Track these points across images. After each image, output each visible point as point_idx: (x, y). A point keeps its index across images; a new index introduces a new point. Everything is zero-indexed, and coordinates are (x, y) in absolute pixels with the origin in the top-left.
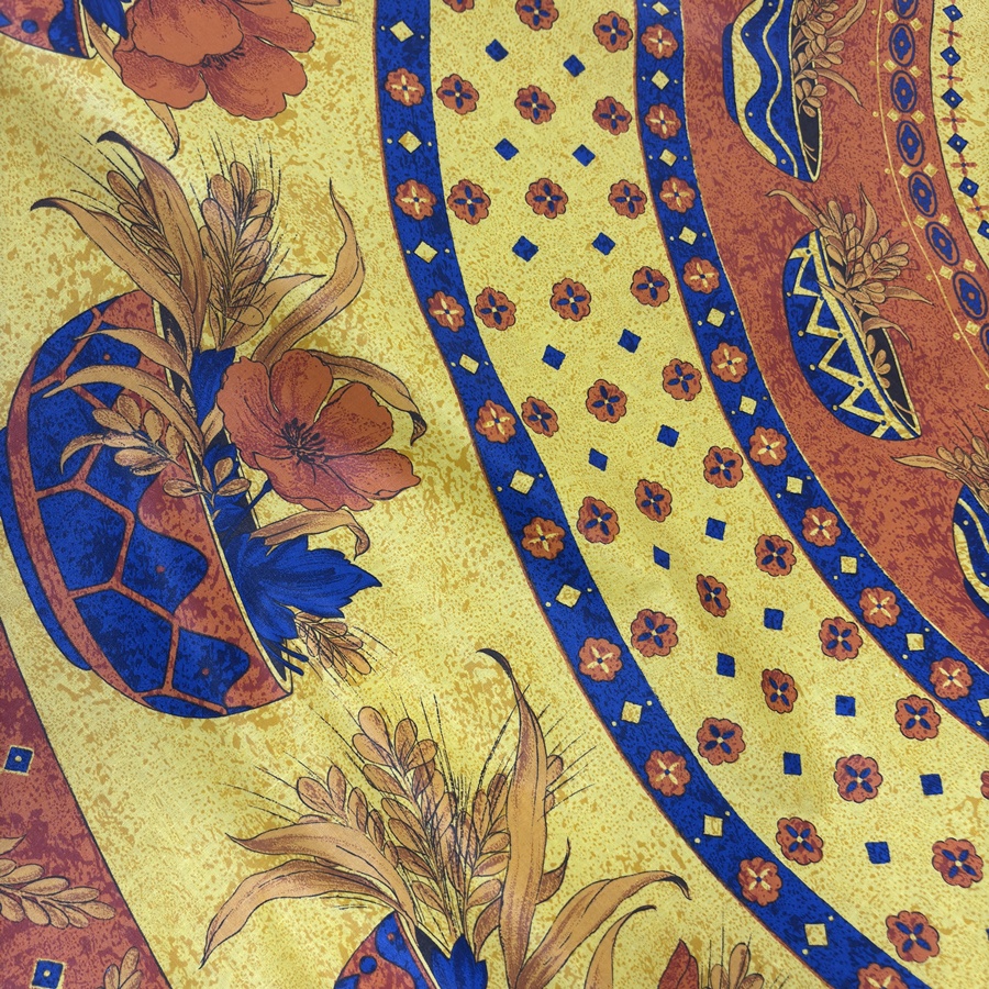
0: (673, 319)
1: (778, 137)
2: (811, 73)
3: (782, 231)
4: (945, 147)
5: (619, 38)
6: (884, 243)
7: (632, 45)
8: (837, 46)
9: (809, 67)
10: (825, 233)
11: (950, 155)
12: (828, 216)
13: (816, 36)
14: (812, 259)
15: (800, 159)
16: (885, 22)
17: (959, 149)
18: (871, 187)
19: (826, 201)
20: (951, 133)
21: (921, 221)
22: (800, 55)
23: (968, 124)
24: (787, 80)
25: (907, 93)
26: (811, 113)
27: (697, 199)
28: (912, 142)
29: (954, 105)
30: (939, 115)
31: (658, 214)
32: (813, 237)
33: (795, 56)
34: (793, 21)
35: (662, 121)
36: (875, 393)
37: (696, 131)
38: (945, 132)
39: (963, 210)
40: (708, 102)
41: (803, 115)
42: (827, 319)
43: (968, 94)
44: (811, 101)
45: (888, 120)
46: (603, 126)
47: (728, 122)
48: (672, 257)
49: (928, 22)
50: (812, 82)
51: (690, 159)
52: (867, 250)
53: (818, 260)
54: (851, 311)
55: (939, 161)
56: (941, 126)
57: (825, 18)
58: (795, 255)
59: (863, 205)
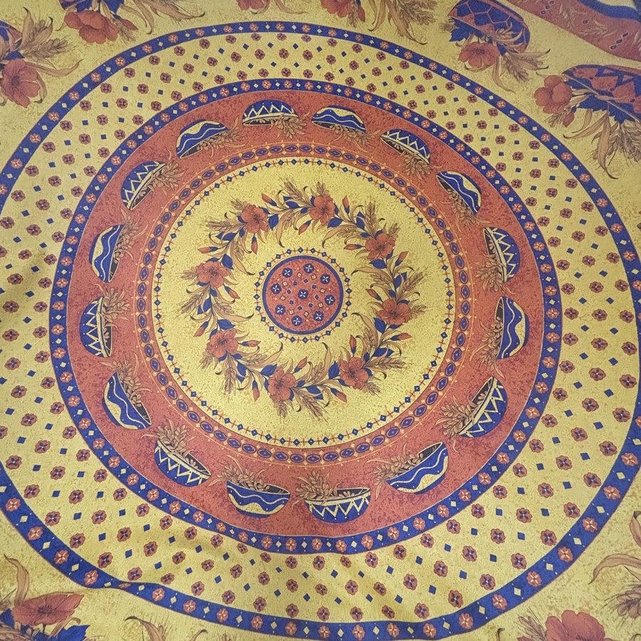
0: (131, 497)
1: (134, 420)
2: (134, 394)
3: (149, 447)
4: (182, 387)
5: (72, 433)
6: (178, 429)
7: (77, 431)
8: (137, 380)
9: (132, 392)
10: (161, 438)
11: (184, 388)
12: (160, 432)
13: (129, 381)
14: (161, 449)
15: (143, 422)
16: (147, 362)
17: (186, 385)
18: (167, 414)
19: (157, 428)
20: (181, 382)
21: (185, 414)
22: (128, 391)
23: (185, 375)
24: (128, 402)
25: (163, 379)
26: (139, 405)
27: (121, 459)
28: (172, 393)
29: (178, 372)
30: (175, 379)
31: (112, 472)
32: (158, 442)
33: (127, 392)
34: (121, 382)
35: (99, 444)
36: (195, 472)
37: (110, 437)
38: (180, 383)
39: (195, 402)
40: (109, 428)
41: (138, 408)
42: (173, 463)
43: (181, 366)
44: (138, 402)
45: (162, 391)
46: (82, 461)
47: (117, 427)
48: (122, 481)
49: (159, 353)
50: (135, 396)
51: (113, 448)
52: (175, 434)
53: (163, 447)
54: (178, 455)
55: (182, 392)
56: (178, 381)
57: (129, 374)
58: (156, 451)
59: (167, 421)
